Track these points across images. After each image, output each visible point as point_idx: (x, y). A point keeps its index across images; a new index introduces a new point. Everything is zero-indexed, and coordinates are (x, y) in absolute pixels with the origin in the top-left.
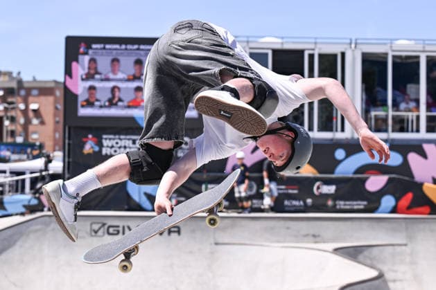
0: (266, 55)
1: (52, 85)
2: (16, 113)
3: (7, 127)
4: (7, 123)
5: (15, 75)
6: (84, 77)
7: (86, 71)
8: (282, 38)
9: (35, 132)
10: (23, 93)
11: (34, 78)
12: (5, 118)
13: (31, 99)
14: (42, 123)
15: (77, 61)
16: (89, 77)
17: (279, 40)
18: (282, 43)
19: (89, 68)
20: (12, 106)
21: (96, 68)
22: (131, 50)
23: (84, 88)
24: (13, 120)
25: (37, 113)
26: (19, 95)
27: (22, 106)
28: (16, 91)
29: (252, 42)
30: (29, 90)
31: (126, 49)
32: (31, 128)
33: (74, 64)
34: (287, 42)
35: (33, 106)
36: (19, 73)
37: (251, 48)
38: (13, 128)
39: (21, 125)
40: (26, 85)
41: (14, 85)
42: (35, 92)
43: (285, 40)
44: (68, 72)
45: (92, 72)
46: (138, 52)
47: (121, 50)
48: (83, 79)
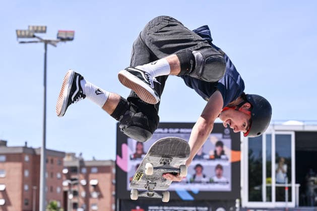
0: (290, 136)
1: (109, 164)
2: (79, 188)
3: (70, 200)
4: (70, 196)
5: (77, 155)
6: (132, 157)
7: (134, 151)
8: (304, 121)
9: (94, 205)
10: (84, 170)
11: (94, 158)
12: (69, 193)
13: (91, 176)
14: (100, 196)
15: (126, 143)
16: (137, 156)
17: (301, 124)
18: (303, 126)
19: (137, 149)
20: (74, 182)
21: (142, 149)
22: (172, 133)
23: (133, 166)
24: (75, 194)
25: (96, 187)
26: (81, 173)
27: (83, 182)
28: (78, 170)
29: (276, 125)
30: (89, 169)
31: (168, 132)
32: (91, 201)
33: (124, 146)
34: (307, 125)
35: (93, 182)
36: (81, 154)
37: (276, 131)
38: (76, 201)
39: (83, 198)
40: (87, 164)
41: (77, 164)
42: (94, 170)
43: (306, 123)
44: (119, 152)
45: (139, 152)
46: (178, 134)
47: (164, 133)
48: (131, 159)
